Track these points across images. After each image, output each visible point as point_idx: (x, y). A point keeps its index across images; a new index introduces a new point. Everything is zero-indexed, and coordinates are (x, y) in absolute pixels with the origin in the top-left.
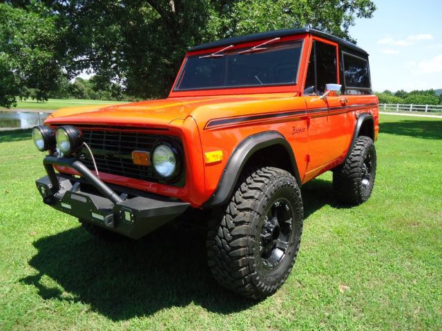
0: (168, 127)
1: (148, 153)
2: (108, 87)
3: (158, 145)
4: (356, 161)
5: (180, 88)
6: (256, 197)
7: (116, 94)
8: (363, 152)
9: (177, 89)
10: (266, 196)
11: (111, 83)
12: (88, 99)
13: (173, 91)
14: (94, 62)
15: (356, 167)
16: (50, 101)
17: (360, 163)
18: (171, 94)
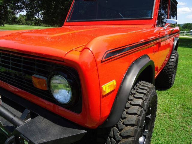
0: (64, 59)
1: (46, 79)
2: (33, 19)
3: (54, 75)
4: (171, 65)
5: (70, 20)
6: (139, 113)
7: (37, 23)
8: (175, 60)
9: (69, 21)
10: (145, 111)
11: (34, 17)
12: (26, 25)
13: (66, 22)
14: (26, 6)
15: (171, 68)
16: (5, 25)
17: (173, 66)
18: (65, 23)
